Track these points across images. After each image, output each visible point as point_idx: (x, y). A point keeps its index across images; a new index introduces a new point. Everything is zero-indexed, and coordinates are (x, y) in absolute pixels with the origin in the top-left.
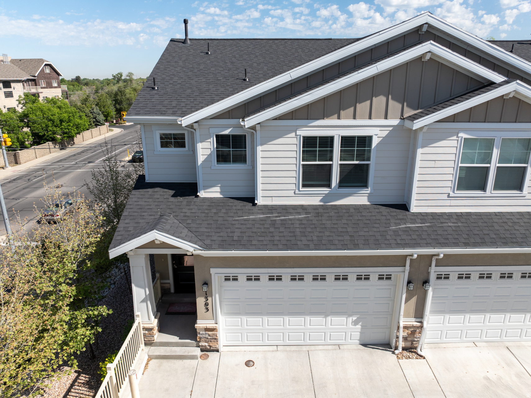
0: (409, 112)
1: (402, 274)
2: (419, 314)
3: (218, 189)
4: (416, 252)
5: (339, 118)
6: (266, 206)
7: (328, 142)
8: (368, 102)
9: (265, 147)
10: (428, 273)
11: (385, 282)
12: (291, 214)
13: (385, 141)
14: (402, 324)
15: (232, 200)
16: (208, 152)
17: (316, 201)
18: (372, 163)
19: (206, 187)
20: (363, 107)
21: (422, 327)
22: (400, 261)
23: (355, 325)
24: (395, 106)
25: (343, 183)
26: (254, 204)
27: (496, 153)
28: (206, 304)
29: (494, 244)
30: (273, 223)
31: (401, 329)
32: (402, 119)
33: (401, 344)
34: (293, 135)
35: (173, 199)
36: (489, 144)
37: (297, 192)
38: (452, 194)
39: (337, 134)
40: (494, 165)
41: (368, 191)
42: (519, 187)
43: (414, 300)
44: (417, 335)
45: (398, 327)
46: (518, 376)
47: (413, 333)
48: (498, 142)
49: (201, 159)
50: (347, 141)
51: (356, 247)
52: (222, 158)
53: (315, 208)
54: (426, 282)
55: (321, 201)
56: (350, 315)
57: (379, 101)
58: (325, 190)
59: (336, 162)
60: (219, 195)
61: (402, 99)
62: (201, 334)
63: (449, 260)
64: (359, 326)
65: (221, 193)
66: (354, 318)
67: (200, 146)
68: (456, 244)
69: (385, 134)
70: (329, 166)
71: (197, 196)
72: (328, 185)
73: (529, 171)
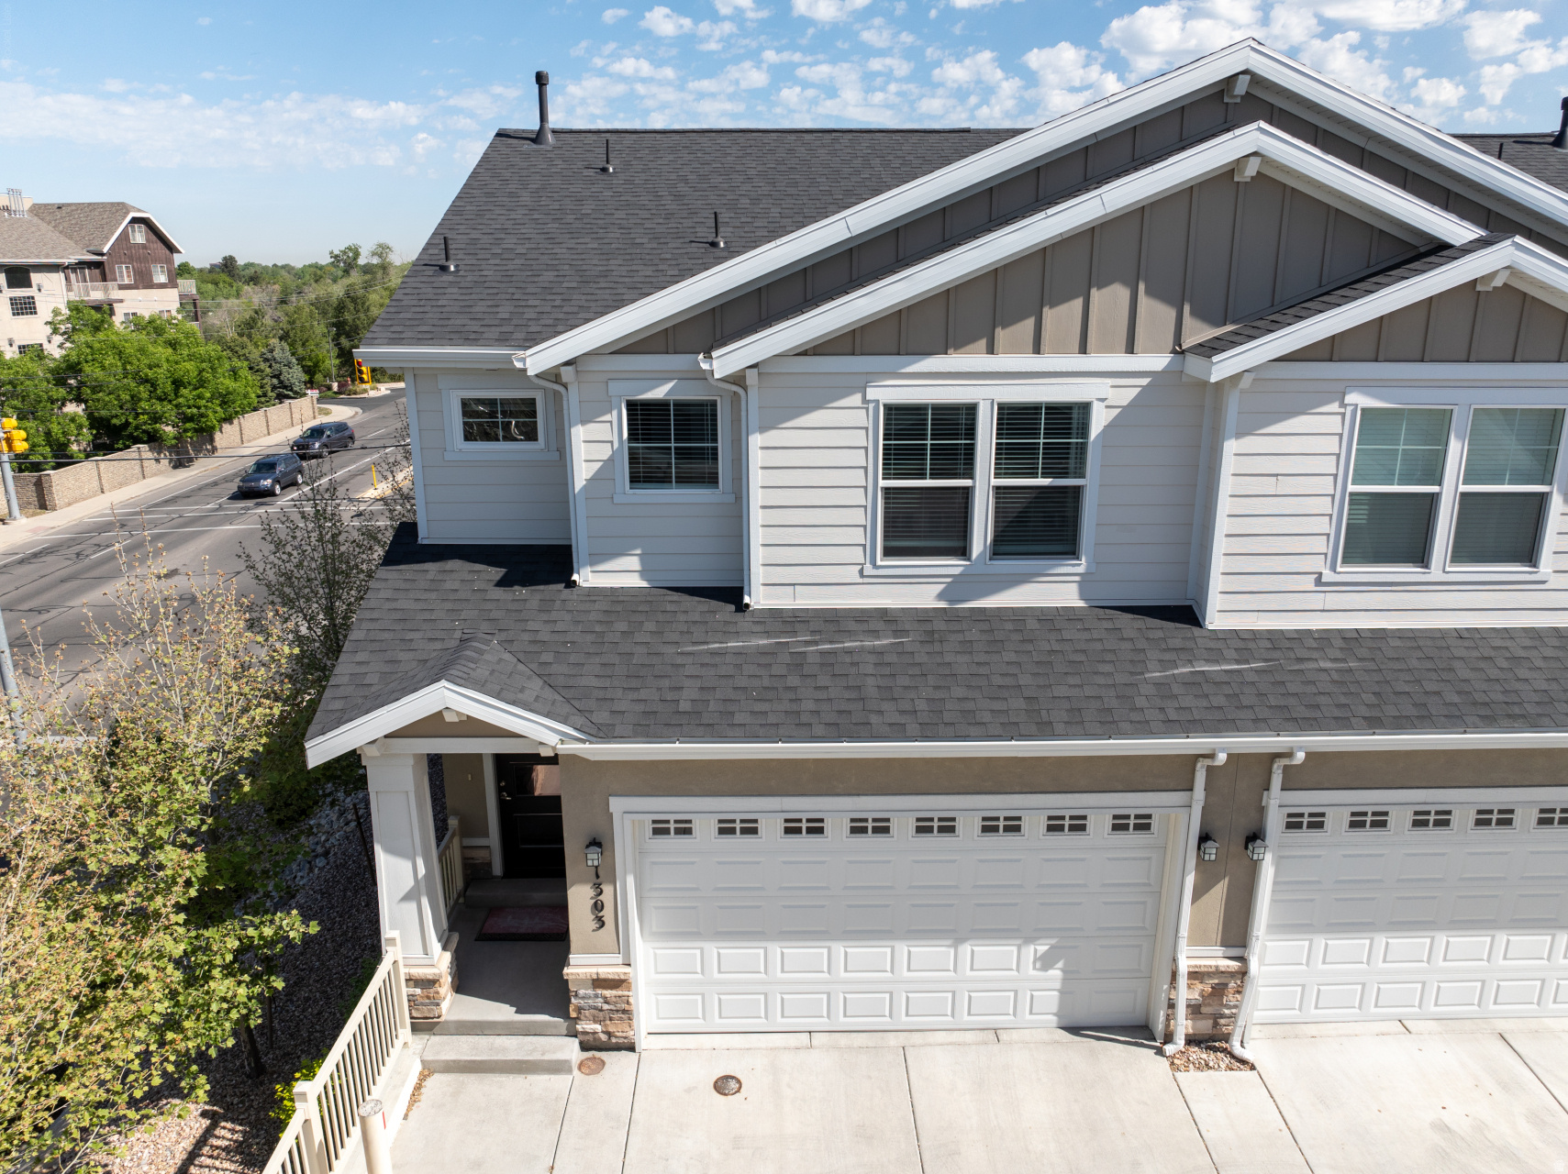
0: (1198, 332)
1: (1183, 813)
2: (1236, 934)
3: (633, 562)
4: (1223, 745)
5: (991, 350)
6: (775, 614)
7: (958, 420)
8: (1077, 304)
9: (773, 437)
10: (1262, 811)
11: (1131, 838)
12: (850, 634)
13: (1126, 418)
14: (1184, 965)
15: (676, 596)
16: (605, 452)
17: (925, 597)
18: (1093, 482)
19: (597, 558)
20: (1063, 317)
21: (1243, 974)
22: (1177, 773)
23: (1045, 968)
24: (1157, 316)
25: (1004, 543)
26: (742, 608)
27: (1456, 453)
28: (598, 907)
29: (1454, 720)
30: (798, 662)
31: (1183, 981)
32: (1179, 351)
33: (1183, 1026)
34: (856, 399)
35: (500, 593)
36: (1436, 426)
37: (869, 570)
38: (1328, 576)
39: (987, 398)
40: (1451, 488)
41: (1081, 566)
42: (1529, 555)
43: (1219, 891)
44: (1230, 998)
45: (1174, 975)
46: (1536, 1119)
47: (1219, 991)
48: (1461, 420)
49: (584, 468)
50: (1015, 419)
51: (1045, 730)
53: (922, 617)
54: (1255, 836)
55: (940, 596)
56: (1029, 940)
57: (1110, 300)
58: (953, 565)
59: (985, 480)
60: (636, 581)
61: (1177, 294)
62: (583, 996)
63: (1323, 771)
64: (1056, 973)
65: (643, 573)
66: (1042, 949)
67: (579, 434)
68: (1342, 723)
69: (1127, 396)
70: (964, 493)
71: (570, 584)
72: (960, 551)
73: (1558, 505)
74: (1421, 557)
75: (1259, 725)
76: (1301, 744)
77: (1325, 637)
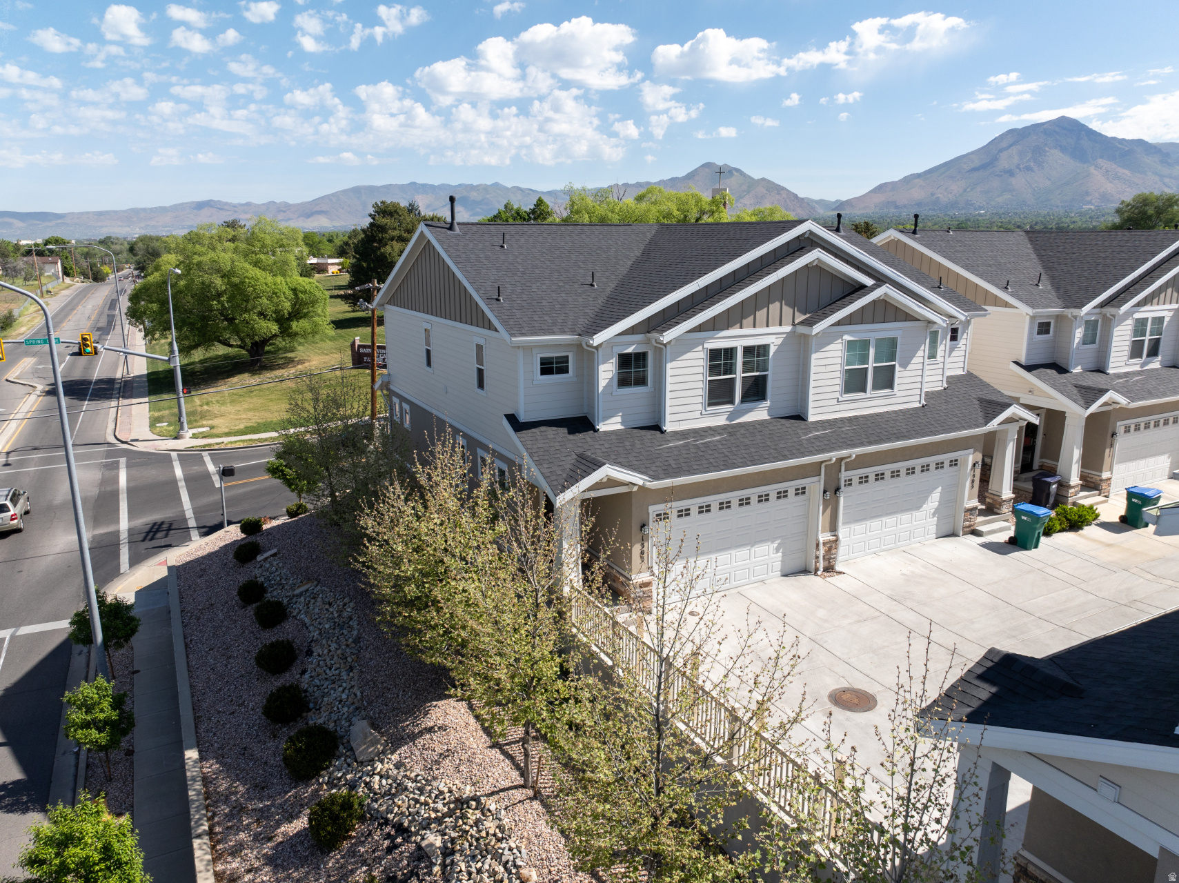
0: (800, 318)
1: (817, 484)
2: (833, 528)
3: (618, 419)
4: (834, 455)
5: (741, 328)
6: (675, 433)
7: (730, 353)
8: (765, 309)
9: (674, 364)
10: (839, 480)
11: (801, 497)
12: (706, 437)
13: (780, 348)
14: (821, 540)
15: (636, 431)
16: (610, 375)
17: (721, 421)
18: (769, 373)
19: (606, 418)
20: (761, 315)
21: (837, 540)
22: (813, 470)
23: (777, 552)
24: (787, 311)
25: (746, 398)
26: (663, 432)
27: (872, 351)
28: (642, 553)
31: (821, 546)
32: (794, 325)
33: (821, 565)
34: (700, 348)
35: (571, 437)
36: (865, 344)
37: (704, 412)
38: (841, 399)
39: (739, 344)
40: (871, 365)
41: (768, 403)
42: (890, 385)
43: (829, 511)
44: (834, 551)
45: (818, 545)
46: (924, 567)
47: (830, 549)
48: (872, 343)
49: (602, 383)
50: (748, 351)
52: (623, 382)
53: (724, 428)
54: (837, 489)
55: (727, 419)
56: (773, 542)
57: (775, 307)
58: (729, 407)
59: (739, 375)
60: (619, 427)
61: (793, 305)
62: (636, 592)
63: (862, 462)
64: (780, 554)
65: (622, 423)
66: (776, 545)
67: (602, 368)
68: (862, 445)
69: (779, 341)
70: (733, 380)
71: (596, 431)
72: (732, 402)
73: (898, 368)
74: (864, 390)
75: (841, 448)
76: (854, 452)
77: (842, 420)
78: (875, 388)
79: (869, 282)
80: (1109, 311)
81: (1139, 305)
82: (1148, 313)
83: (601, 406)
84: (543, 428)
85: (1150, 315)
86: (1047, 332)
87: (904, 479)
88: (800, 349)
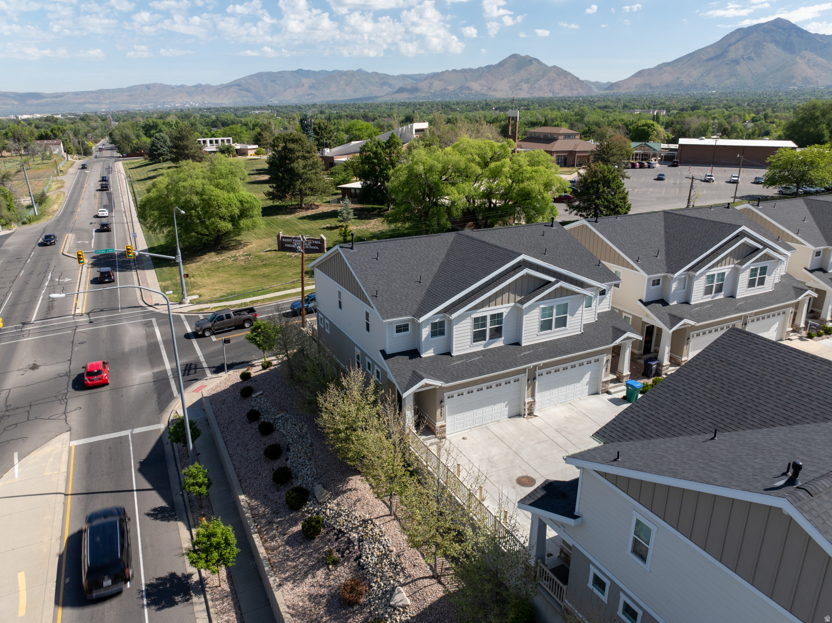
0: (519, 298)
1: (525, 377)
2: (533, 395)
3: (431, 351)
4: (532, 365)
5: (490, 306)
6: (458, 356)
7: (484, 318)
8: (501, 297)
9: (457, 326)
10: (536, 374)
11: (517, 383)
12: (472, 358)
13: (508, 314)
14: (526, 402)
15: (439, 356)
16: (427, 333)
17: (481, 348)
18: (503, 325)
19: (426, 351)
20: (499, 300)
21: (534, 401)
22: (523, 371)
23: (506, 407)
24: (512, 296)
25: (492, 337)
26: (452, 356)
27: (555, 311)
28: (441, 413)
29: (560, 355)
30: (467, 364)
31: (527, 404)
32: (515, 302)
33: (527, 412)
34: (470, 318)
35: (410, 361)
36: (552, 308)
37: (471, 345)
38: (538, 334)
39: (488, 314)
40: (554, 317)
41: (503, 339)
42: (565, 325)
43: (530, 388)
44: (533, 406)
45: (525, 404)
46: (577, 413)
47: (531, 405)
48: (555, 307)
49: (424, 337)
50: (493, 316)
51: (508, 368)
52: (434, 334)
53: (480, 352)
54: (535, 378)
55: (483, 347)
56: (504, 403)
57: (506, 296)
58: (484, 342)
59: (488, 327)
60: (433, 354)
61: (515, 293)
62: (438, 430)
63: (543, 366)
67: (424, 330)
68: (546, 358)
69: (508, 310)
70: (485, 330)
71: (421, 357)
72: (485, 339)
73: (568, 317)
74: (550, 328)
75: (536, 361)
76: (542, 362)
77: (539, 344)
78: (557, 326)
79: (553, 279)
80: (691, 273)
81: (709, 268)
82: (715, 271)
83: (423, 347)
84: (397, 357)
85: (716, 273)
86: (658, 284)
87: (570, 370)
88: (518, 315)
